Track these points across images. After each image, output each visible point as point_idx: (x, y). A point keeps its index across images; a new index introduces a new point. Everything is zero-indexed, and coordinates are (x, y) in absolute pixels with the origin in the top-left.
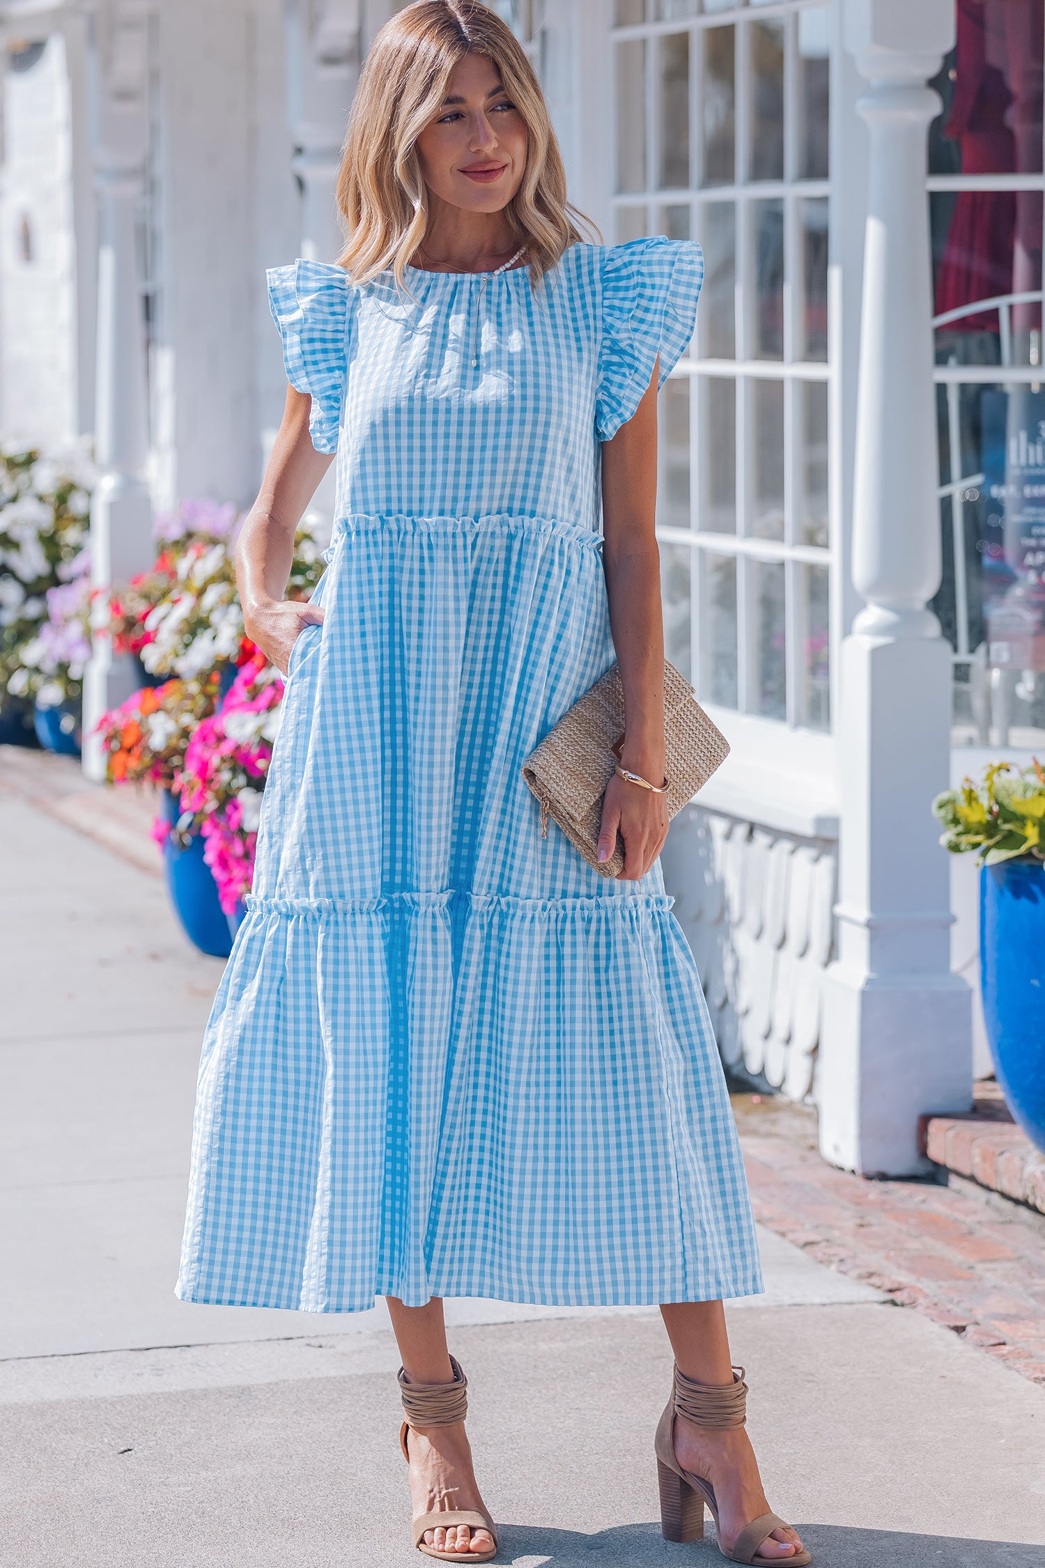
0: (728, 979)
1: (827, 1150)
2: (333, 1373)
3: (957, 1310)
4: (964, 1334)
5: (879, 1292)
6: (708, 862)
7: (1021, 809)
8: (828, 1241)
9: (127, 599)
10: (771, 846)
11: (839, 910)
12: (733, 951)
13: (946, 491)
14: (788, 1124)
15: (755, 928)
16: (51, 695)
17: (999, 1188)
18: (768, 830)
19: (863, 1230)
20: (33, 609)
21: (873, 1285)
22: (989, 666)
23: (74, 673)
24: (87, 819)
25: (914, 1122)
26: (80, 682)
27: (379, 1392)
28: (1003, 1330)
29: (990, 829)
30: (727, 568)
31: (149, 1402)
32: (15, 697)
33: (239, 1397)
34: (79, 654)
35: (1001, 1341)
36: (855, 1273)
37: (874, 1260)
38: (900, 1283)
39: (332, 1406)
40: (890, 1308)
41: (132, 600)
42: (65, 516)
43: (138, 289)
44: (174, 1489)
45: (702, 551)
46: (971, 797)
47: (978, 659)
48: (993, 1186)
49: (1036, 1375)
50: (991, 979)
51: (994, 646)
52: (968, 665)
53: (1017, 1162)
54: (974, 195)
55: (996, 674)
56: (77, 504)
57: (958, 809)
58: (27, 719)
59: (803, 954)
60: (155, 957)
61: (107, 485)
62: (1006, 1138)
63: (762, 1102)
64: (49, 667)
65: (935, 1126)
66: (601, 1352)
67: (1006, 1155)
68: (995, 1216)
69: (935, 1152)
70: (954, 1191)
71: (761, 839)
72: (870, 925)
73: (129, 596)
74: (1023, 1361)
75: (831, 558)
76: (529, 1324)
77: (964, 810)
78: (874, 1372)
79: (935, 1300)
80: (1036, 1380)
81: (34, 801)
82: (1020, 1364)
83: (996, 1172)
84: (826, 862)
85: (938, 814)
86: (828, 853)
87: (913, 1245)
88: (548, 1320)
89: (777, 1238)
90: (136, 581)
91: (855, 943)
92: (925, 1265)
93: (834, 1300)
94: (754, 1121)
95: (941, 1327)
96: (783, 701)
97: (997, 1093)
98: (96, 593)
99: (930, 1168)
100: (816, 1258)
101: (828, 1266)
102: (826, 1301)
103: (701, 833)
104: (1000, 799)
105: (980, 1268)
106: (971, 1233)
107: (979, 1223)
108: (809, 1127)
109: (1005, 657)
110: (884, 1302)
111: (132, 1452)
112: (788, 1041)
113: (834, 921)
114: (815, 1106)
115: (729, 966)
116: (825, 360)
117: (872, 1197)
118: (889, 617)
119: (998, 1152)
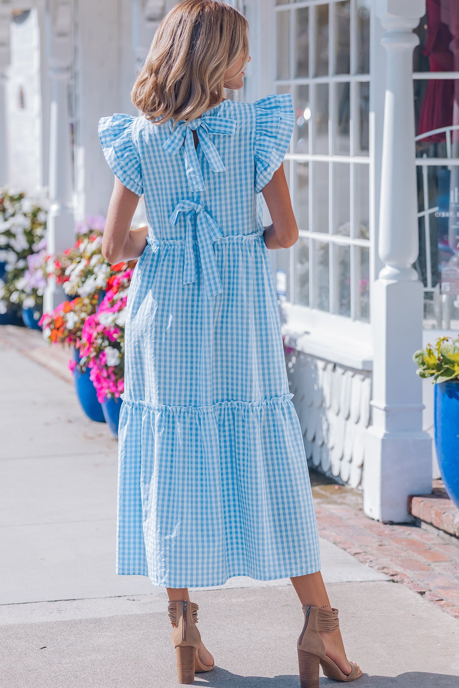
0: (324, 433)
1: (367, 511)
2: (139, 612)
3: (422, 584)
4: (424, 595)
5: (387, 576)
6: (316, 380)
7: (452, 358)
8: (365, 552)
9: (63, 260)
10: (343, 374)
11: (373, 403)
12: (327, 420)
13: (421, 214)
14: (350, 498)
15: (336, 410)
16: (29, 303)
17: (443, 529)
18: (342, 366)
19: (381, 547)
20: (21, 264)
21: (384, 573)
22: (441, 293)
23: (40, 293)
24: (43, 359)
25: (405, 498)
26: (42, 297)
27: (159, 621)
28: (442, 594)
29: (438, 367)
30: (325, 248)
31: (55, 625)
32: (13, 304)
33: (96, 623)
34: (41, 284)
35: (441, 599)
36: (377, 567)
37: (385, 561)
38: (397, 572)
39: (137, 628)
40: (391, 583)
41: (65, 261)
42: (36, 222)
43: (68, 120)
44: (64, 665)
45: (314, 241)
46: (430, 353)
47: (436, 290)
48: (440, 528)
49: (456, 615)
50: (439, 435)
51: (443, 284)
52: (432, 293)
53: (451, 517)
54: (435, 81)
55: (444, 297)
56: (41, 217)
57: (424, 358)
58: (19, 313)
59: (357, 422)
60: (70, 421)
61: (54, 208)
62: (447, 506)
63: (339, 489)
64: (28, 290)
65: (415, 500)
66: (260, 603)
67: (446, 514)
68: (442, 542)
69: (415, 512)
70: (424, 530)
71: (339, 370)
72: (386, 410)
73: (63, 259)
74: (450, 608)
75: (370, 244)
76: (228, 590)
77: (427, 358)
78: (382, 613)
79: (412, 580)
80: (456, 617)
81: (20, 351)
82: (449, 609)
83: (442, 521)
84: (368, 381)
85: (415, 360)
86: (368, 377)
87: (404, 554)
88: (237, 588)
89: (342, 551)
90: (66, 253)
91: (380, 418)
92: (408, 563)
93: (366, 579)
94: (335, 497)
95: (414, 592)
96: (349, 308)
97: (442, 485)
98: (49, 257)
99: (413, 519)
100: (359, 560)
101: (365, 564)
102: (362, 580)
103: (313, 367)
104: (443, 354)
105: (433, 565)
106: (430, 549)
107: (434, 544)
108: (359, 499)
109: (448, 289)
110: (389, 581)
111: (46, 648)
112: (351, 461)
113: (371, 408)
114: (363, 490)
115: (325, 427)
116: (368, 155)
117: (386, 532)
118: (395, 271)
119: (442, 512)
